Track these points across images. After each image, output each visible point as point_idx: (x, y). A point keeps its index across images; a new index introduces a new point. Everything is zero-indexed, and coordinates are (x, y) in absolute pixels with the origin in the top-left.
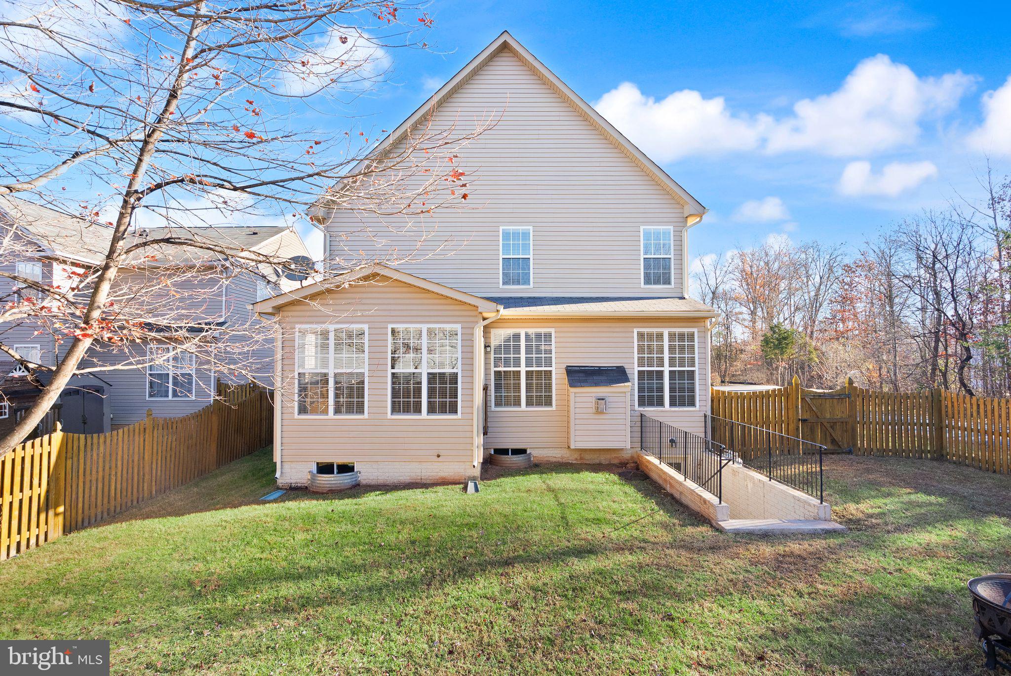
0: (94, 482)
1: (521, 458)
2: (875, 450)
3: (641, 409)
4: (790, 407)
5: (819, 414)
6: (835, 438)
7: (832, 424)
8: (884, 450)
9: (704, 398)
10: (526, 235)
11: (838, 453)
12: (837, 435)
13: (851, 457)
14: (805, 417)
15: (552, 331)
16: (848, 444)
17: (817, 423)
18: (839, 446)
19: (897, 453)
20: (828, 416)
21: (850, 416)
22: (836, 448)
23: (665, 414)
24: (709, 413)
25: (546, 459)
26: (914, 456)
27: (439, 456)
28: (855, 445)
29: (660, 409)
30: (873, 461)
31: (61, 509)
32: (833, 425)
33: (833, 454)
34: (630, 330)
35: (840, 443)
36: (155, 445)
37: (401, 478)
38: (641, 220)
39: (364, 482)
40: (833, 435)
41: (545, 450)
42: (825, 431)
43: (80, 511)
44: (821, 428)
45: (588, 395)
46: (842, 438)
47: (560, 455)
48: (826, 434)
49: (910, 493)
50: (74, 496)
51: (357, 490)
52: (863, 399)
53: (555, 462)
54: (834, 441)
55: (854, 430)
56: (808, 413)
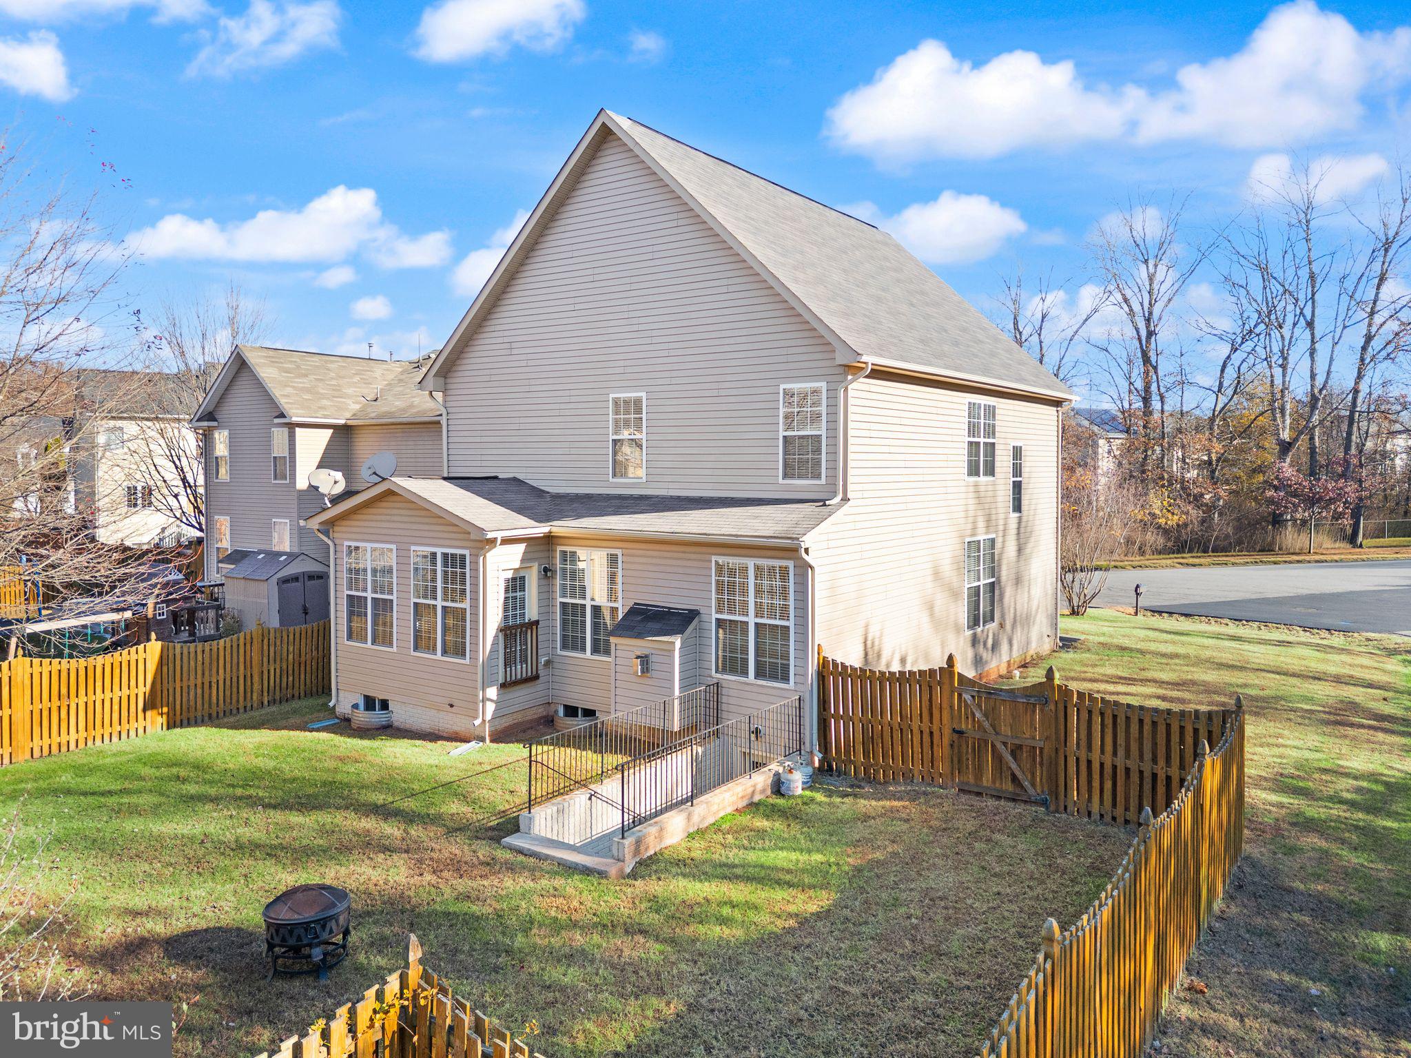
0: (192, 687)
1: (587, 721)
3: (719, 676)
4: (944, 705)
9: (801, 670)
10: (638, 402)
14: (963, 727)
15: (619, 552)
16: (1043, 787)
23: (747, 688)
27: (452, 706)
28: (1055, 791)
29: (742, 679)
31: (165, 710)
32: (1016, 748)
34: (707, 557)
36: (266, 647)
37: (423, 726)
38: (782, 374)
39: (396, 724)
43: (178, 713)
45: (628, 648)
50: (171, 699)
51: (390, 730)
56: (971, 720)
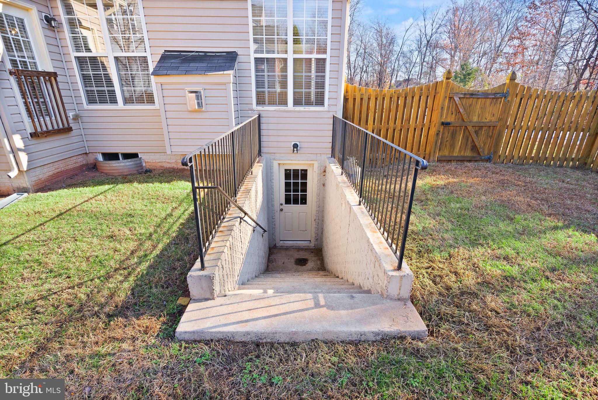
1: (131, 163)
2: (516, 158)
3: (260, 108)
4: (435, 107)
5: (465, 117)
6: (477, 144)
7: (477, 128)
8: (526, 158)
9: (334, 95)
11: (476, 161)
12: (480, 142)
13: (488, 165)
14: (449, 120)
16: (489, 150)
17: (460, 127)
18: (479, 153)
19: (538, 161)
20: (475, 119)
21: (500, 120)
22: (475, 155)
23: (286, 115)
24: (340, 116)
25: (160, 164)
26: (555, 164)
28: (496, 152)
29: (282, 108)
30: (511, 170)
32: (479, 128)
33: (470, 161)
35: (480, 150)
40: (475, 140)
41: (156, 154)
42: (466, 138)
44: (464, 133)
45: (177, 87)
46: (484, 145)
47: (174, 161)
48: (468, 140)
49: (556, 228)
52: (521, 99)
53: (169, 168)
54: (474, 148)
55: (500, 135)
56: (453, 116)
